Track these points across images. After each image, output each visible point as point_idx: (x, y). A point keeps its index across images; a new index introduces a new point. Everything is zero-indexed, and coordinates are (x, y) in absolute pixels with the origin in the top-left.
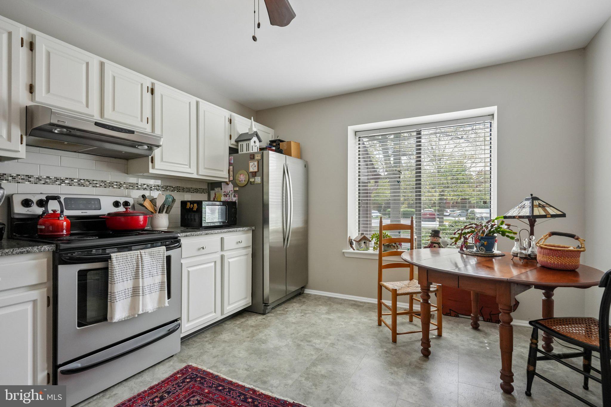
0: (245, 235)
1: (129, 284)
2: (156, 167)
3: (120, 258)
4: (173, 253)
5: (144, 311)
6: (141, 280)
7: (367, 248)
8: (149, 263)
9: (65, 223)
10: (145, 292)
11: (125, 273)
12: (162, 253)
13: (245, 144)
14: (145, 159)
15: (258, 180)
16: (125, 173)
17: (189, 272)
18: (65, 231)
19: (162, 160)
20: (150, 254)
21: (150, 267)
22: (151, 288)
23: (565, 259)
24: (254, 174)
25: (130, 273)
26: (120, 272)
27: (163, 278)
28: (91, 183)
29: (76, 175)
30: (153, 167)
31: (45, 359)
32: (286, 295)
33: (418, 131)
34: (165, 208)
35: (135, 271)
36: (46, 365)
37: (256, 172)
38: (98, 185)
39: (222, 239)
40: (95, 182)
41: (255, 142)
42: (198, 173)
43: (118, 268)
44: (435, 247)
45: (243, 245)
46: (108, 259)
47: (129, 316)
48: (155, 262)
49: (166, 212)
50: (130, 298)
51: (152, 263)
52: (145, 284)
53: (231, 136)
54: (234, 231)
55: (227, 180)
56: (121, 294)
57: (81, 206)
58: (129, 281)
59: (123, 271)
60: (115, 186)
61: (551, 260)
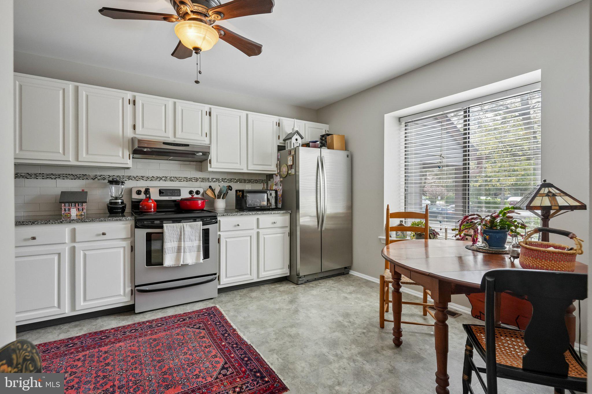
0: (281, 217)
1: (175, 244)
2: (212, 167)
3: (169, 227)
4: (211, 227)
5: (185, 263)
6: (183, 242)
7: (404, 236)
8: (190, 232)
9: (153, 205)
10: (186, 251)
11: (172, 237)
12: (199, 226)
13: (288, 141)
14: (206, 161)
15: (292, 171)
16: (200, 171)
17: (226, 242)
18: (152, 209)
19: (217, 161)
20: (190, 226)
21: (190, 235)
22: (191, 249)
23: (542, 262)
24: (291, 167)
25: (176, 237)
26: (169, 236)
27: (200, 243)
28: (177, 179)
29: (169, 175)
30: (211, 167)
31: (130, 281)
32: (322, 272)
33: (464, 109)
34: (222, 195)
35: (179, 236)
36: (130, 285)
37: (292, 165)
38: (182, 180)
39: (258, 219)
40: (180, 178)
41: (296, 140)
42: (247, 169)
43: (167, 233)
44: (467, 239)
45: (279, 224)
46: (162, 227)
47: (175, 265)
48: (194, 232)
49: (223, 198)
50: (176, 253)
51: (191, 232)
52: (186, 246)
53: (279, 136)
54: (268, 213)
55: (276, 173)
56: (169, 250)
57: (169, 194)
58: (175, 242)
59: (171, 236)
60: (193, 181)
61: (527, 261)
